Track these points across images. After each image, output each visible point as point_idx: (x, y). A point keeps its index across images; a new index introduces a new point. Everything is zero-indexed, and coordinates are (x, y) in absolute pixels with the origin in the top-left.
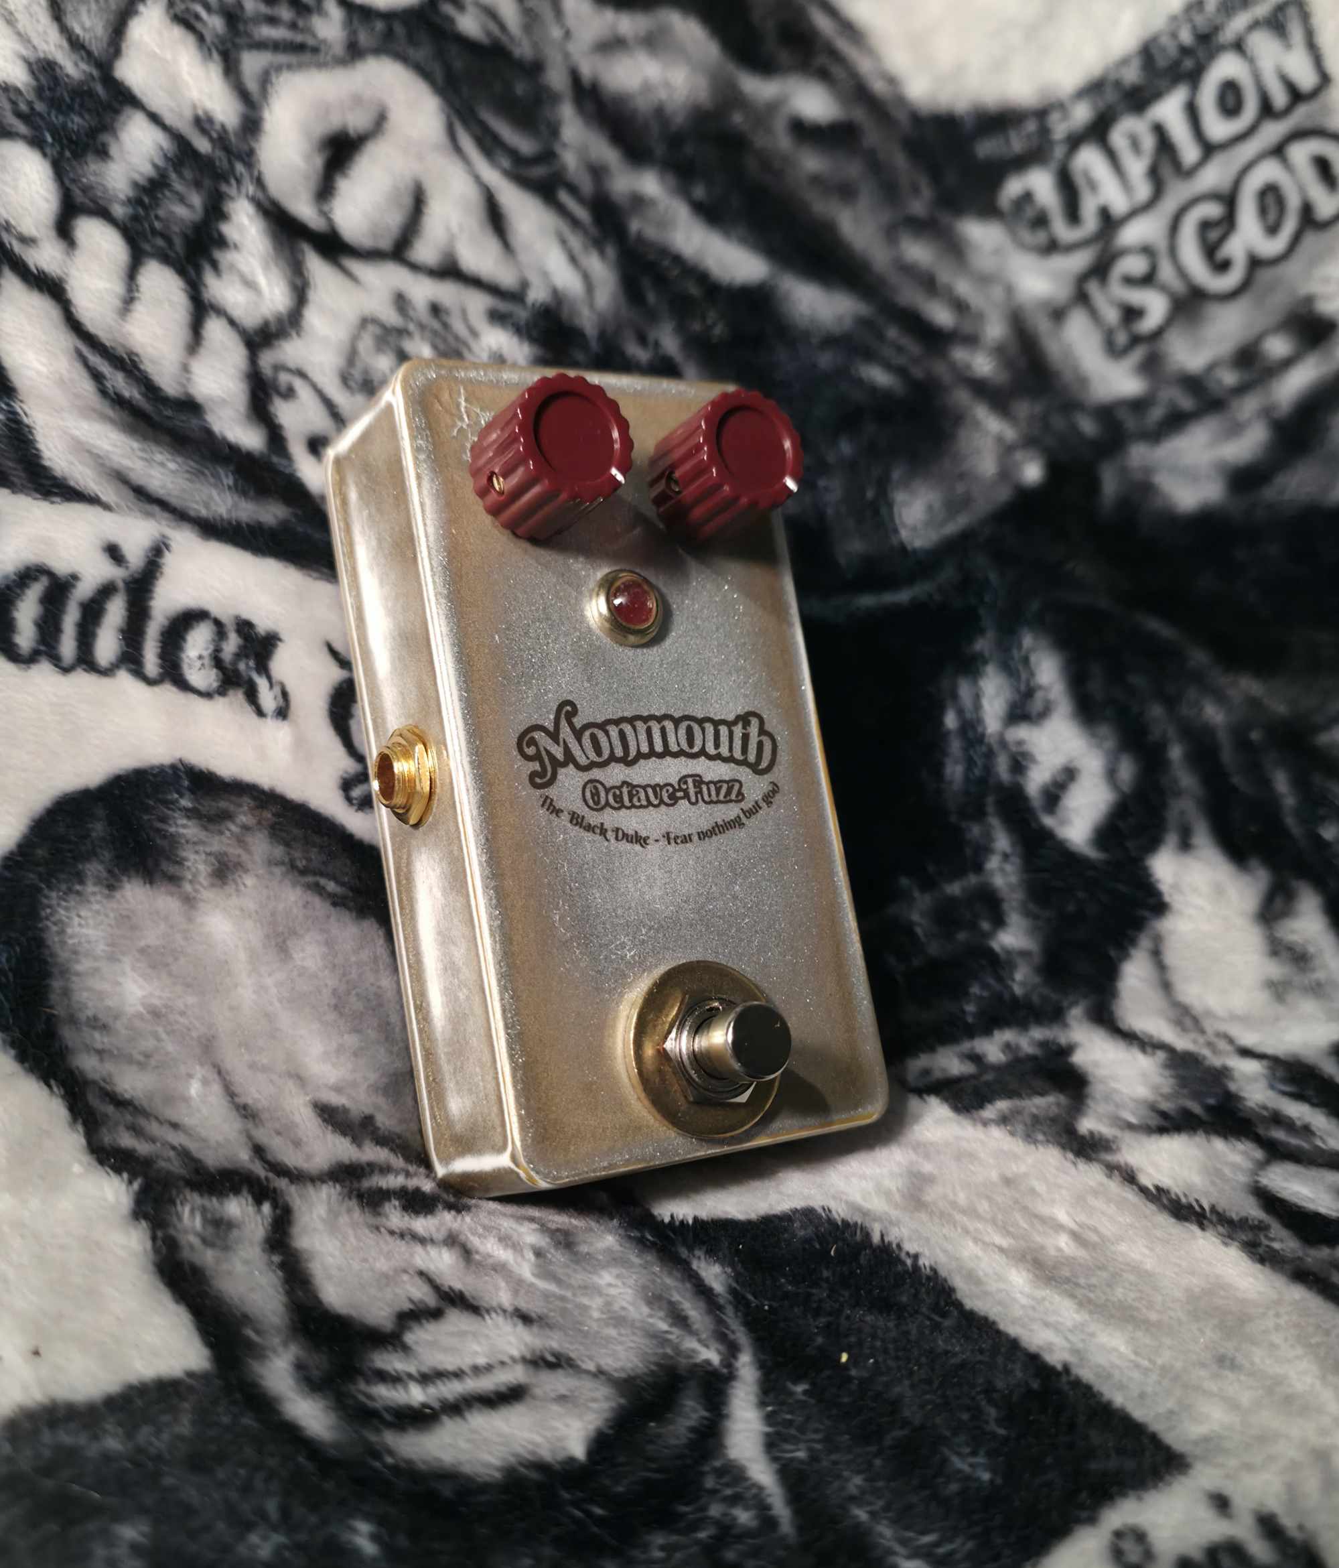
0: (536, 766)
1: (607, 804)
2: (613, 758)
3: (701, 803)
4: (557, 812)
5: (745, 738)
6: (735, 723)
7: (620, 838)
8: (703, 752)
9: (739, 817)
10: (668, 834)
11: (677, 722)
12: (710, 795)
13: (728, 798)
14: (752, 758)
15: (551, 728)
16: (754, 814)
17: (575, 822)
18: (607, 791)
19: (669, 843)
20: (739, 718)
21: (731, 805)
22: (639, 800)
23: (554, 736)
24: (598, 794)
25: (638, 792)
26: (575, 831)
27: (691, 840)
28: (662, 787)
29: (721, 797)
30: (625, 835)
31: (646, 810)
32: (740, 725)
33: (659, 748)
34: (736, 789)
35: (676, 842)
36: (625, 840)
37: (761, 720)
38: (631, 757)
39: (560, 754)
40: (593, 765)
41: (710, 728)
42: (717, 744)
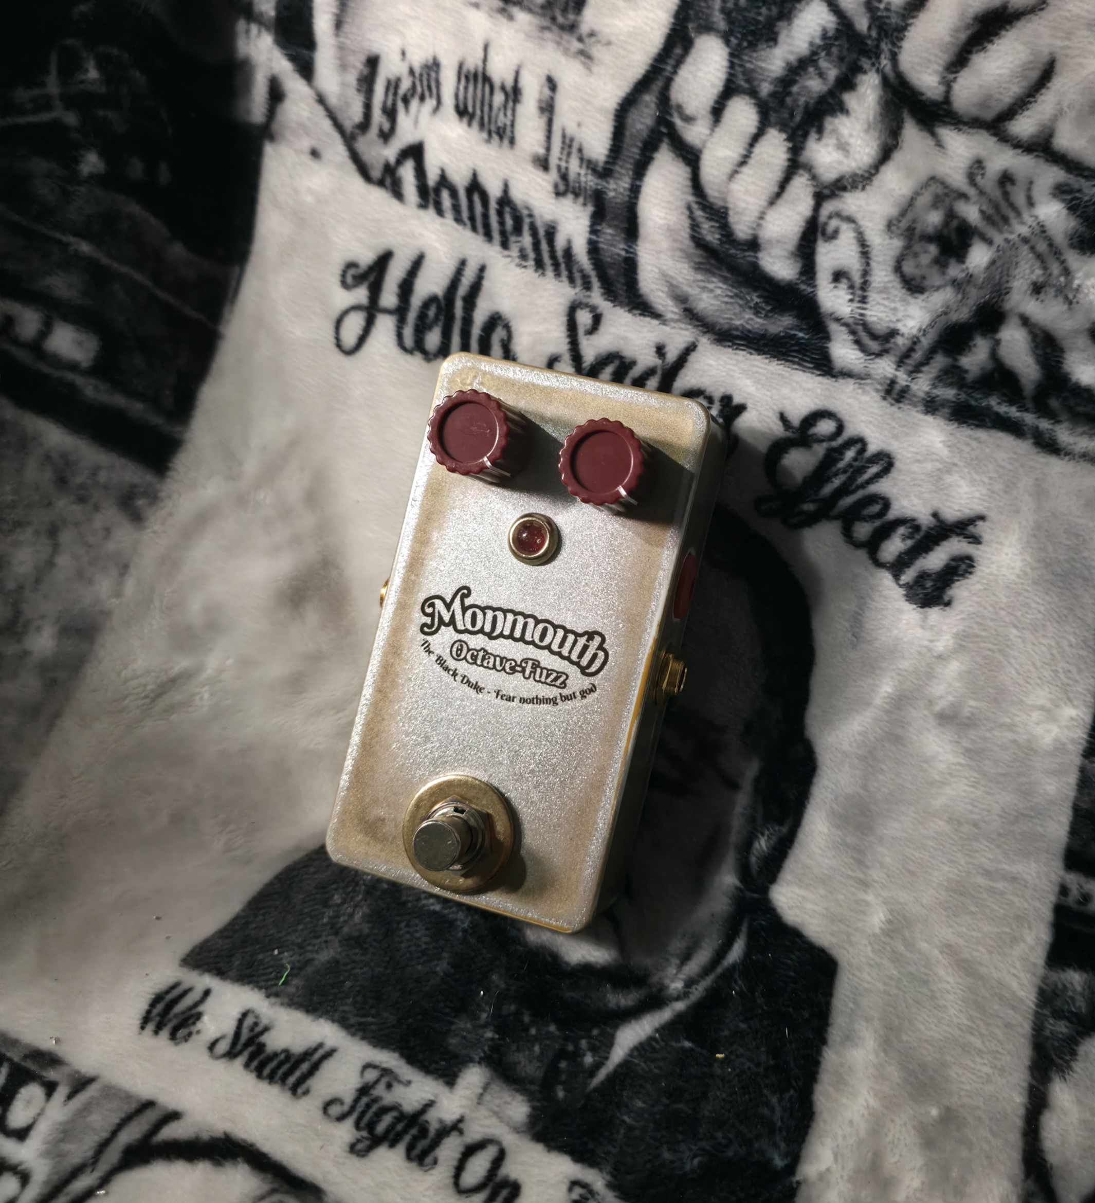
1: (465, 658)
4: (429, 652)
5: (585, 648)
6: (581, 635)
7: (464, 682)
8: (548, 647)
9: (556, 698)
10: (499, 691)
11: (537, 622)
13: (553, 683)
14: (584, 662)
16: (568, 700)
17: (438, 662)
19: (497, 697)
20: (586, 633)
21: (555, 688)
22: (488, 663)
23: (448, 606)
24: (461, 650)
25: (489, 658)
27: (513, 700)
28: (508, 660)
29: (549, 680)
31: (490, 671)
32: (586, 637)
33: (517, 634)
34: (562, 679)
35: (502, 698)
36: (467, 684)
37: (603, 640)
38: (495, 634)
39: (447, 618)
40: (466, 631)
41: (561, 633)
42: (561, 645)
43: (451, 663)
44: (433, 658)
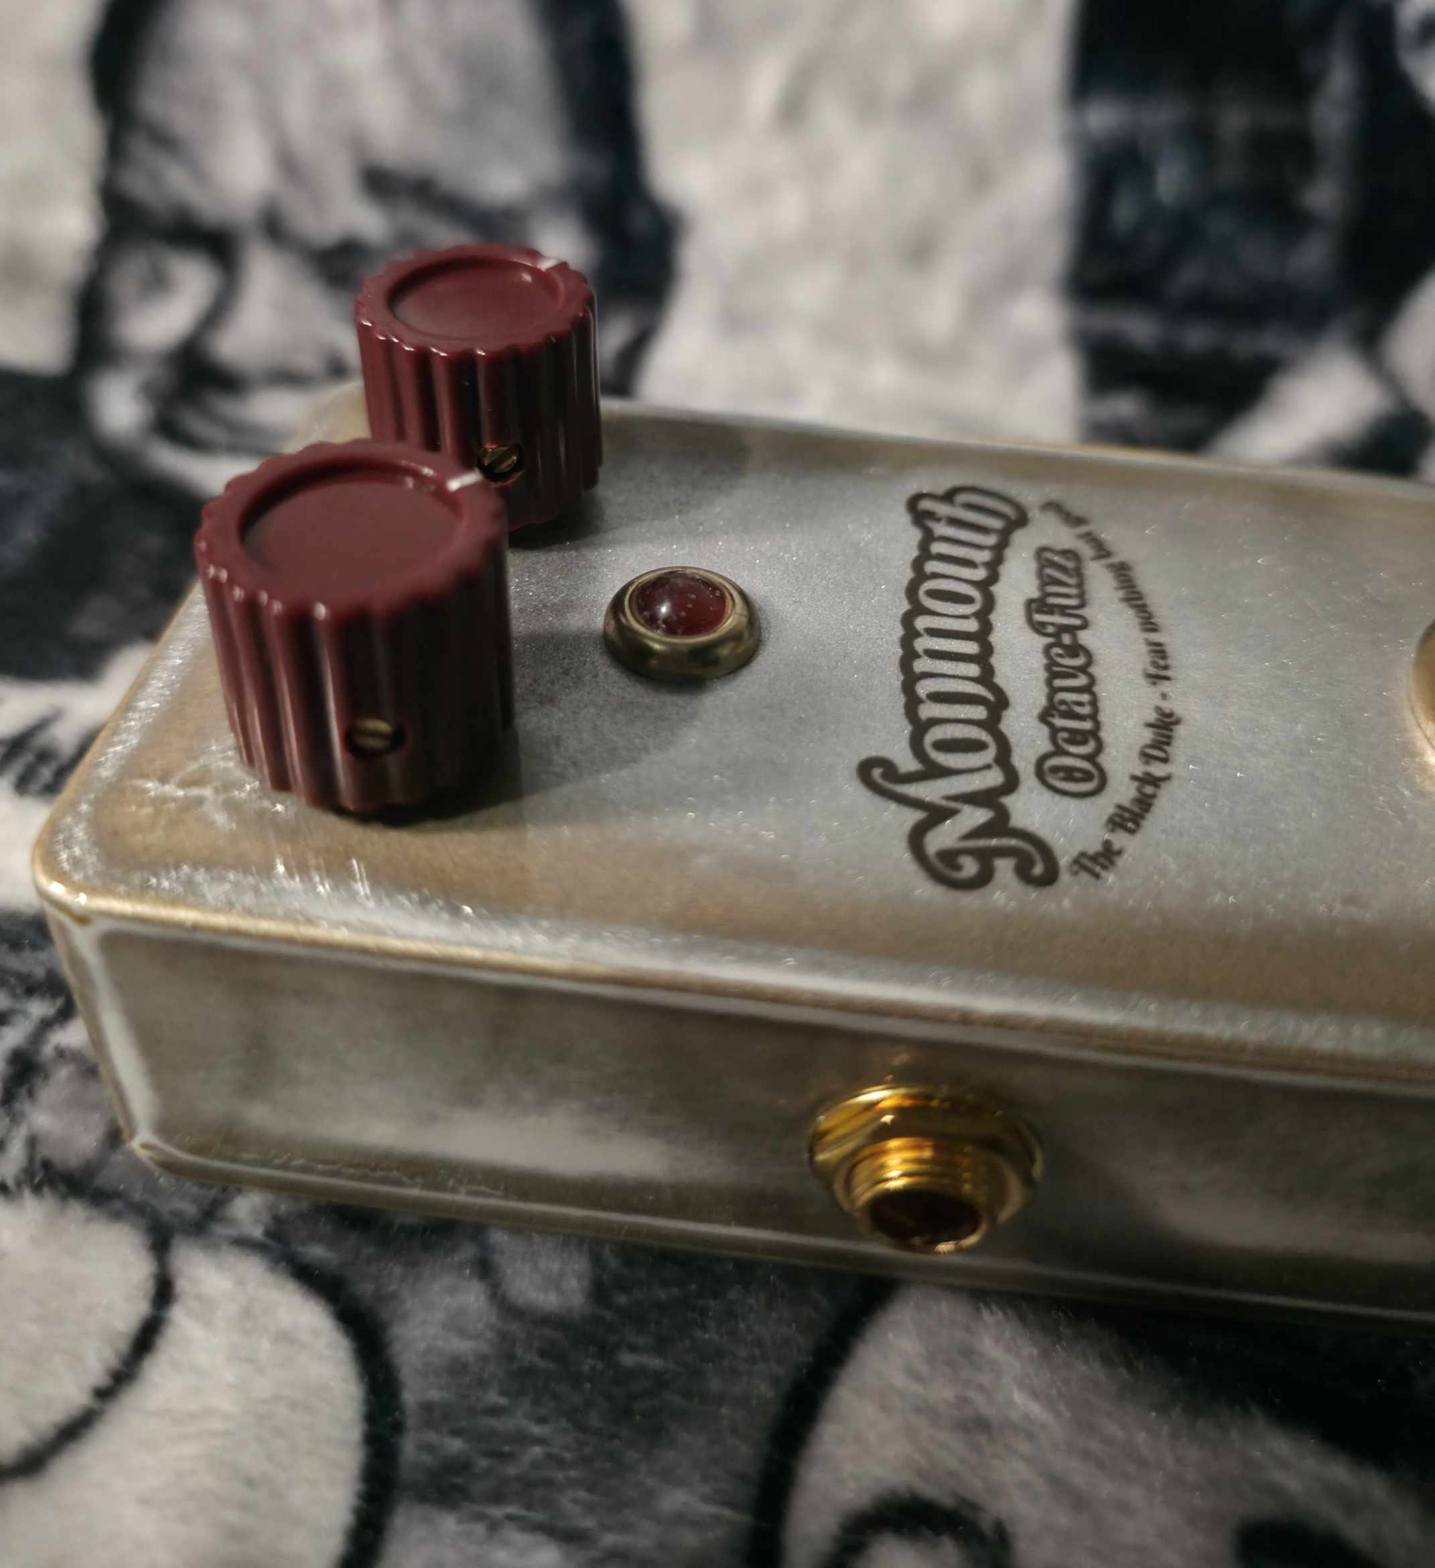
0: (1004, 867)
1: (1090, 758)
2: (989, 725)
3: (1083, 613)
4: (1108, 855)
5: (954, 522)
6: (926, 530)
7: (1161, 754)
8: (982, 586)
9: (1109, 567)
10: (1149, 676)
11: (917, 609)
12: (1068, 597)
13: (1073, 573)
14: (997, 524)
16: (1103, 545)
17: (1131, 825)
18: (1059, 752)
19: (1168, 679)
21: (1085, 571)
22: (1080, 704)
23: (937, 815)
24: (1067, 769)
25: (1063, 703)
26: (1151, 830)
27: (1160, 645)
28: (1053, 663)
29: (1071, 581)
30: (1156, 745)
31: (1102, 698)
32: (932, 524)
34: (1055, 558)
35: (1166, 668)
36: (1166, 747)
38: (988, 695)
39: (977, 815)
40: (1004, 758)
41: (935, 566)
42: (966, 563)
43: (1121, 791)
44: (1120, 839)
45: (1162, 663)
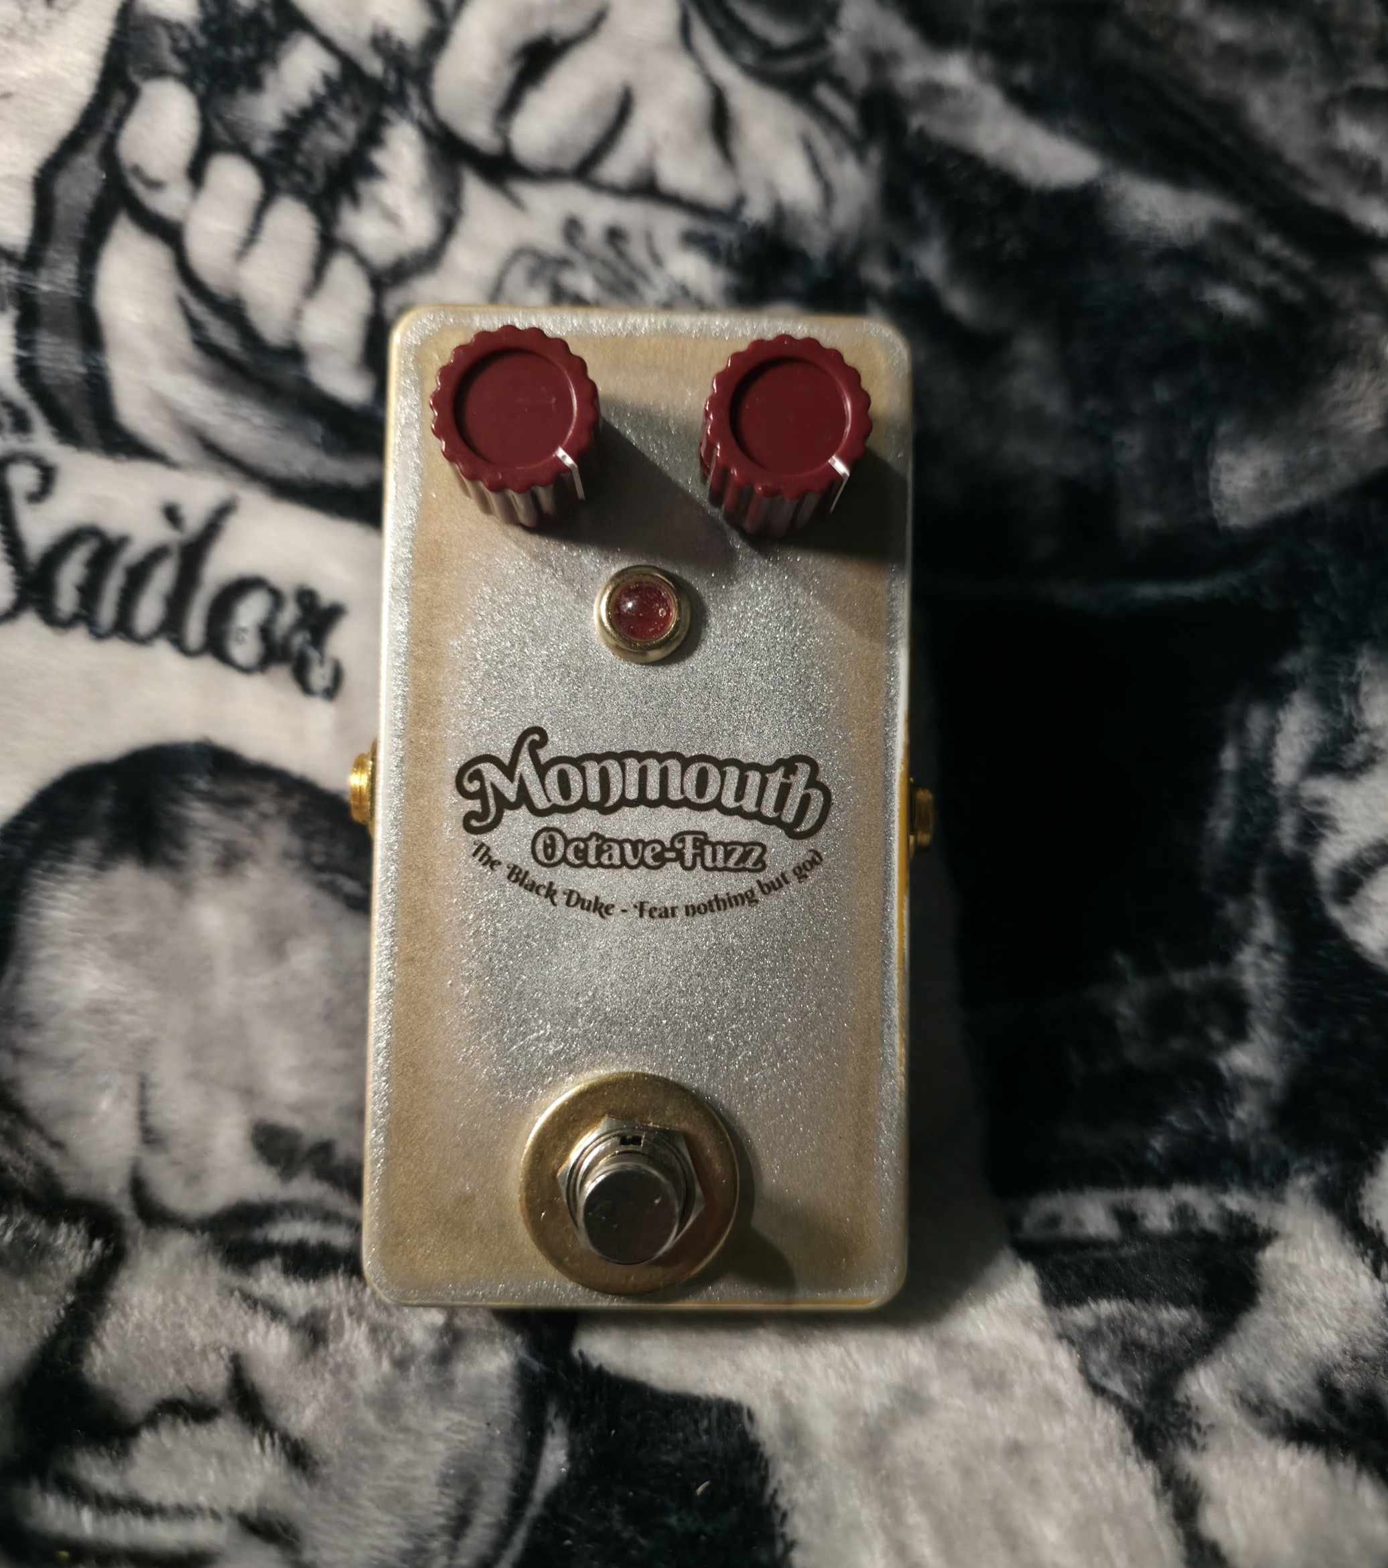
0: (475, 805)
1: (564, 859)
2: (584, 802)
3: (699, 866)
4: (492, 863)
5: (785, 790)
6: (773, 769)
7: (572, 903)
8: (717, 804)
9: (752, 891)
10: (642, 904)
11: (686, 763)
12: (714, 859)
13: (741, 865)
14: (789, 816)
15: (506, 761)
16: (776, 889)
17: (513, 878)
18: (567, 843)
19: (641, 916)
20: (779, 763)
21: (746, 874)
22: (610, 857)
23: (508, 771)
24: (553, 846)
25: (610, 847)
26: (512, 889)
27: (673, 915)
28: (645, 844)
29: (731, 863)
30: (580, 901)
31: (617, 872)
32: (780, 772)
33: (653, 793)
34: (755, 854)
35: (651, 916)
36: (579, 906)
37: (814, 767)
38: (610, 803)
39: (510, 792)
40: (555, 809)
41: (733, 773)
42: (740, 794)
43: (541, 875)
44: (503, 870)
45: (656, 914)
